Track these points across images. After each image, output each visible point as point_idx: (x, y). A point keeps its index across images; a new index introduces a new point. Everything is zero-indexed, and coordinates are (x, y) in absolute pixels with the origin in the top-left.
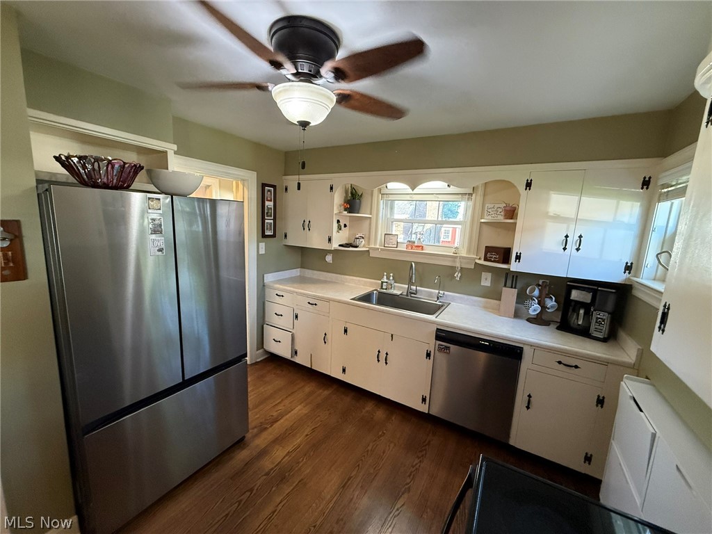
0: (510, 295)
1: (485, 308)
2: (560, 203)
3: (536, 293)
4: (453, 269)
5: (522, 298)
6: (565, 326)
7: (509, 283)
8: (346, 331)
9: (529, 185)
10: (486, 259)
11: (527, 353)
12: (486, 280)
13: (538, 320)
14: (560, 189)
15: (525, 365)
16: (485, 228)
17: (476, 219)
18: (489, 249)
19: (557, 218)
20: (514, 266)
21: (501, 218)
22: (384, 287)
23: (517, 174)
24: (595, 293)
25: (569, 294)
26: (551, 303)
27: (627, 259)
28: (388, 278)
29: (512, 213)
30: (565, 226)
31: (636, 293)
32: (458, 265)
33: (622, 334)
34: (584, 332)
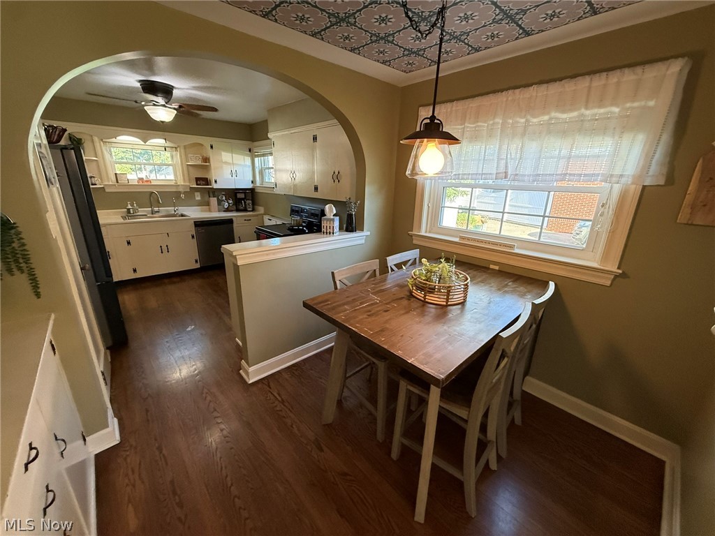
0: (214, 201)
1: (202, 211)
2: (226, 156)
3: (224, 198)
4: (180, 193)
5: (220, 202)
6: (238, 210)
7: (211, 195)
8: (129, 243)
9: (212, 147)
10: (197, 185)
11: (234, 219)
12: (198, 197)
13: (227, 210)
14: (225, 151)
15: (235, 225)
16: (190, 168)
17: (183, 162)
18: (197, 179)
19: (226, 163)
20: (215, 186)
21: (199, 162)
22: (132, 212)
23: (206, 141)
24: (245, 193)
25: (236, 196)
26: (231, 202)
27: (251, 179)
28: (132, 205)
29: (206, 160)
30: (229, 166)
31: (256, 191)
32: (181, 190)
33: (256, 207)
34: (245, 210)
